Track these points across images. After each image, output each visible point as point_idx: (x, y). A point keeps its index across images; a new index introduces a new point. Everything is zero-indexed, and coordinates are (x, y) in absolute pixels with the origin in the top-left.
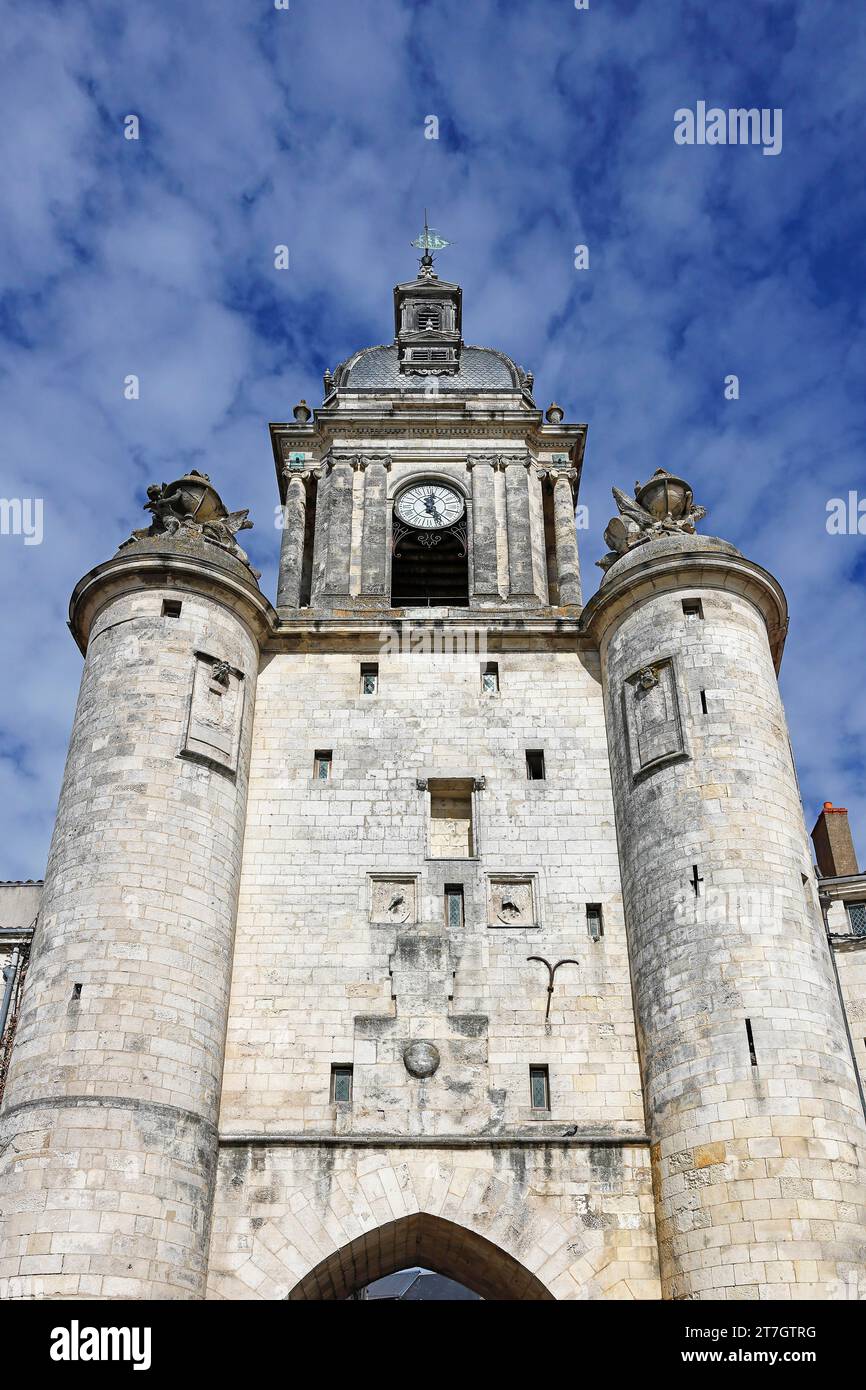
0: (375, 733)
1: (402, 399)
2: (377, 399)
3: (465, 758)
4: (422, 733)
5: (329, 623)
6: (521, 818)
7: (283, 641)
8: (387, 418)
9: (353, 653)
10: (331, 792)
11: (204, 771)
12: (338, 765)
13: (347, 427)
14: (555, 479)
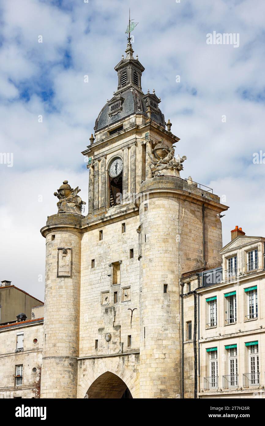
0: (102, 252)
1: (109, 129)
2: (103, 132)
3: (118, 255)
4: (110, 249)
5: (90, 223)
6: (128, 271)
7: (84, 230)
8: (102, 142)
9: (98, 228)
10: (94, 271)
11: (63, 279)
12: (96, 263)
13: (96, 148)
14: (146, 144)
